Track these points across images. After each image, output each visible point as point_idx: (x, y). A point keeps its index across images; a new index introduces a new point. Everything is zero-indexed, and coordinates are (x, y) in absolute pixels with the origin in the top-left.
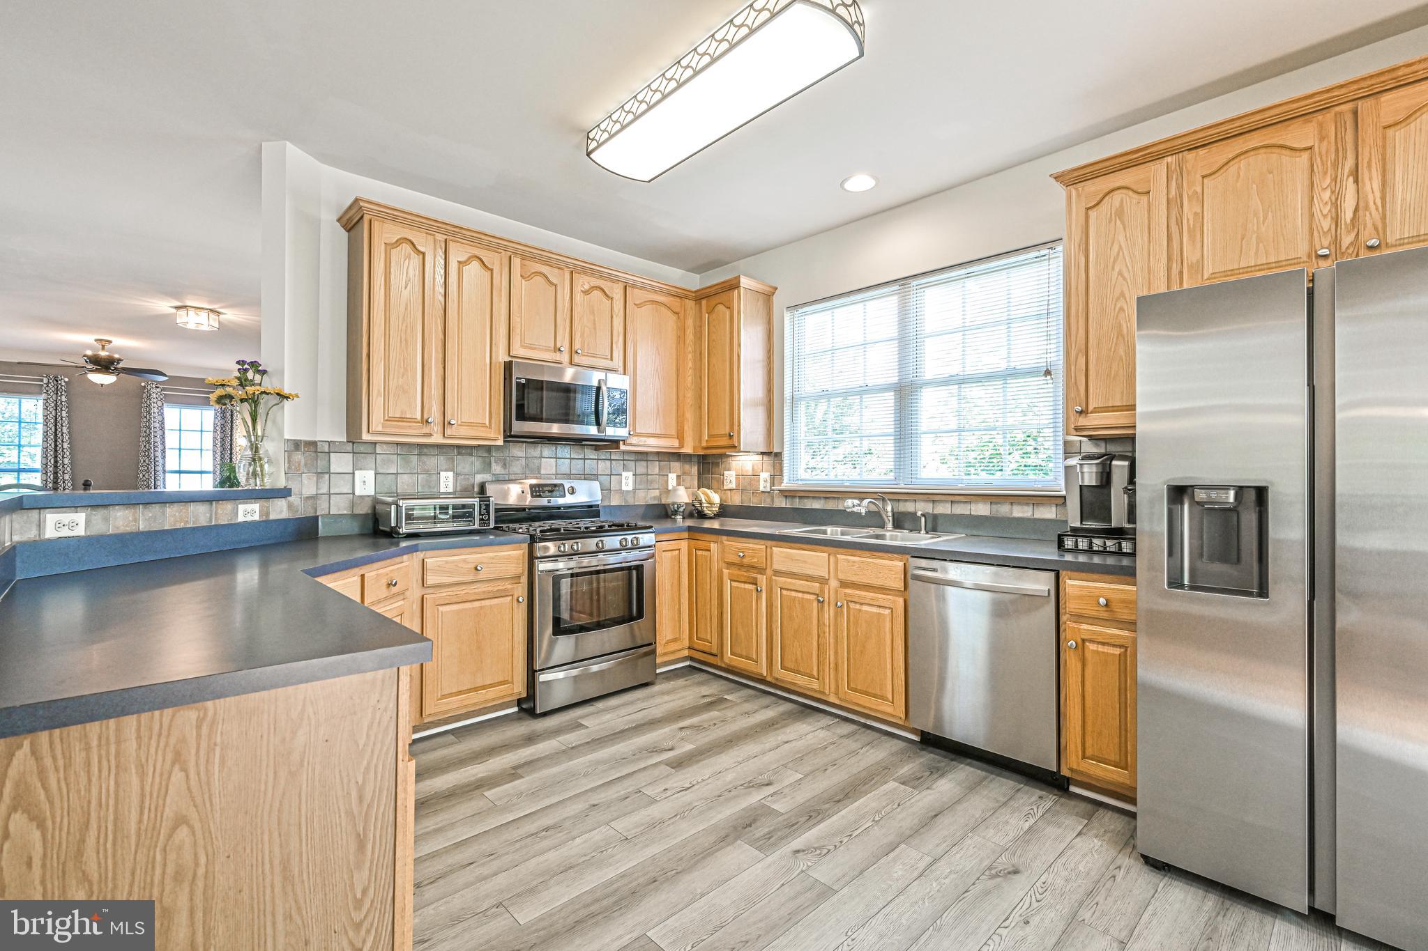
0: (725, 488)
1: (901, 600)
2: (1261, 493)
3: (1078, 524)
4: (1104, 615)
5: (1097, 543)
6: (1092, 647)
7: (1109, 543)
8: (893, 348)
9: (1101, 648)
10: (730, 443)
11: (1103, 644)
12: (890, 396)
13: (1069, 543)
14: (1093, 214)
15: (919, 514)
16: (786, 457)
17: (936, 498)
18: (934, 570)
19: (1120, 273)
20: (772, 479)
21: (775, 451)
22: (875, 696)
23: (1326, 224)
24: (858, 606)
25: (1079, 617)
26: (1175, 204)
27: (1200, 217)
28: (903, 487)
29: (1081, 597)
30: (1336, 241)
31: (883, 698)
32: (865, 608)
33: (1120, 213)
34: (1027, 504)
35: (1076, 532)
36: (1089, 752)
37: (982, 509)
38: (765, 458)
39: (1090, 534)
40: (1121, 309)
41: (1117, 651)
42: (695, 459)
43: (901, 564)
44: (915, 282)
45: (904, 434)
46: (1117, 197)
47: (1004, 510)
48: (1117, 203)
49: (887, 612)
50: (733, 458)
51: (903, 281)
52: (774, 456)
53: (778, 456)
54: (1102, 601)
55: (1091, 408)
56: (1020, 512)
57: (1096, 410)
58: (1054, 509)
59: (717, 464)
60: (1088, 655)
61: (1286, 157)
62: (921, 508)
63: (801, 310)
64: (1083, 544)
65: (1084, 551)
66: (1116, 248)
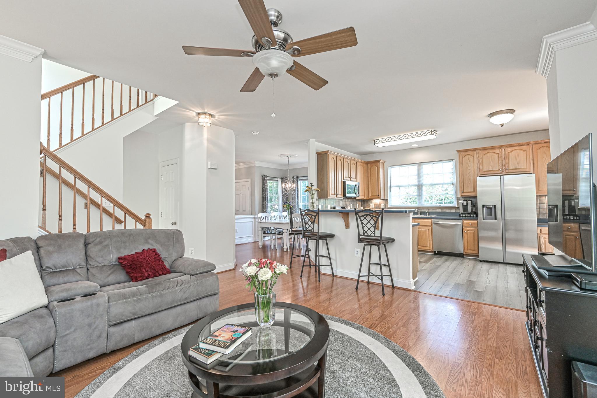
0: (370, 207)
1: (431, 228)
2: (495, 206)
3: (462, 212)
4: (470, 226)
5: (467, 215)
6: (469, 232)
7: (469, 215)
8: (416, 177)
9: (470, 232)
10: (378, 197)
11: (470, 231)
12: (416, 187)
13: (461, 215)
14: (464, 158)
15: (427, 212)
16: (389, 200)
17: (429, 208)
18: (438, 221)
19: (469, 169)
20: (385, 205)
21: (386, 199)
22: (425, 246)
23: (501, 165)
24: (420, 230)
25: (466, 227)
26: (478, 158)
27: (482, 161)
28: (420, 206)
29: (466, 224)
30: (502, 168)
31: (428, 247)
32: (422, 230)
33: (469, 159)
34: (449, 209)
35: (462, 214)
36: (469, 249)
37: (440, 210)
38: (383, 200)
39: (465, 214)
40: (469, 175)
41: (473, 232)
42: (360, 201)
43: (430, 221)
44: (421, 164)
45: (420, 195)
46: (468, 156)
47: (445, 210)
48: (468, 157)
49: (427, 230)
50: (373, 200)
51: (419, 163)
52: (386, 200)
53: (387, 200)
54: (470, 224)
55: (464, 192)
56: (448, 211)
57: (465, 192)
58: (455, 210)
59: (368, 202)
60: (468, 233)
61: (495, 154)
62: (427, 211)
63: (391, 167)
64: (464, 215)
65: (464, 217)
66: (468, 165)
